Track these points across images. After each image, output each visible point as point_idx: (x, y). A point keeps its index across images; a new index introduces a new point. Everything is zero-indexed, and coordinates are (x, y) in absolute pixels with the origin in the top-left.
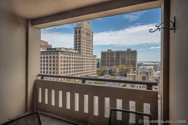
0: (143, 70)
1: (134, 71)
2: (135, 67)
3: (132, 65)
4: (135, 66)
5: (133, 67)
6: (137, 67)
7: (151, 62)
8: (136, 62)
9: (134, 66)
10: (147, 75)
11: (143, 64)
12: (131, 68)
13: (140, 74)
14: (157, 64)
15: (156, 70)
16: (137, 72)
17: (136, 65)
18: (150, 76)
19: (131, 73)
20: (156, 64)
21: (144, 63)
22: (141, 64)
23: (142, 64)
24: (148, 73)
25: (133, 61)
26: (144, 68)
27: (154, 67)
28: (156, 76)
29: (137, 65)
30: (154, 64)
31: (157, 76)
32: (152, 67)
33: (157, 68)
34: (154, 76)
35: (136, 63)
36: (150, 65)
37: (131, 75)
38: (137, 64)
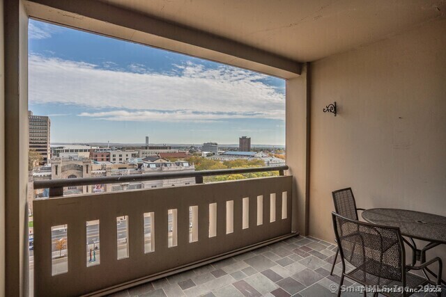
0: (70, 163)
1: (43, 164)
2: (44, 156)
3: (37, 150)
4: (46, 154)
5: (39, 156)
6: (49, 155)
7: (82, 145)
8: (46, 143)
9: (43, 154)
10: (79, 171)
11: (64, 149)
12: (35, 159)
13: (62, 171)
14: (95, 148)
15: (96, 160)
16: (57, 167)
17: (46, 150)
18: (87, 172)
19: (36, 171)
20: (93, 148)
21: (67, 147)
22: (60, 148)
23: (62, 148)
24: (82, 166)
25: (39, 141)
26: (70, 158)
27: (91, 155)
28: (99, 172)
29: (49, 151)
30: (89, 148)
31: (101, 171)
32: (87, 155)
33: (96, 156)
34: (93, 172)
35: (46, 147)
36: (81, 151)
37: (39, 174)
38: (49, 148)
